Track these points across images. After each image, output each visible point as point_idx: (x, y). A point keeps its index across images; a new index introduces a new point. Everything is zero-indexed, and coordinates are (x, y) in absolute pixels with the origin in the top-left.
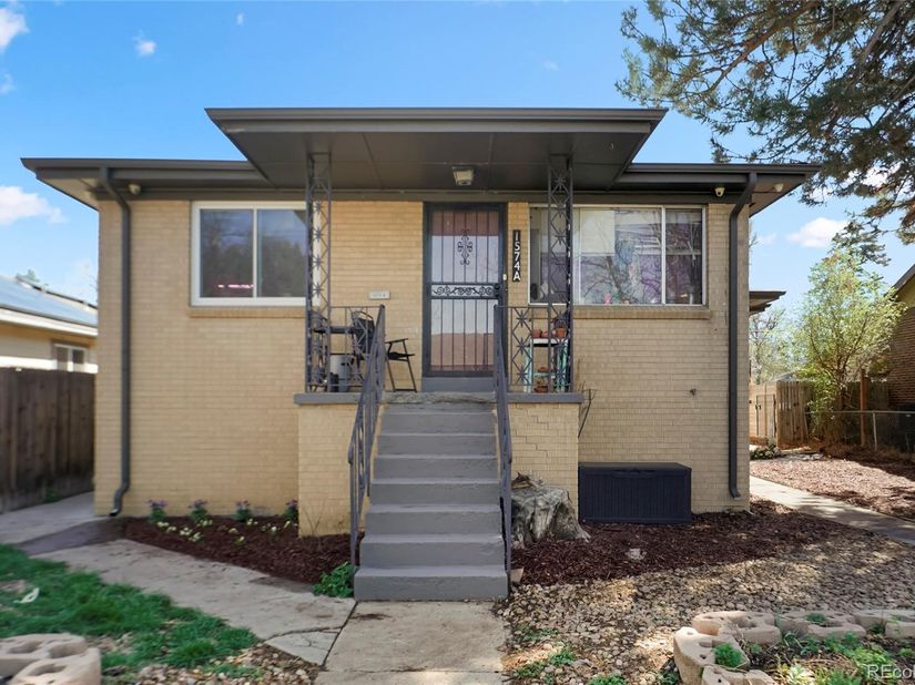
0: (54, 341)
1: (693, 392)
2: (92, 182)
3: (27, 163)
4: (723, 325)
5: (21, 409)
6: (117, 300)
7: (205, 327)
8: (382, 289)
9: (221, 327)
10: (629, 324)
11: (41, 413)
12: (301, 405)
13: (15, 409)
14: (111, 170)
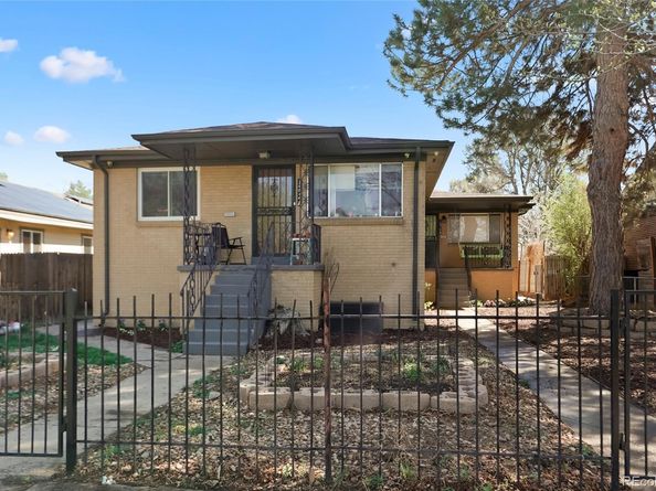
0: (83, 235)
1: (394, 264)
2: (90, 162)
3: (59, 154)
4: (410, 228)
5: (59, 274)
6: (103, 219)
7: (145, 232)
8: (231, 211)
9: (152, 232)
10: (360, 228)
11: (69, 275)
12: (182, 271)
13: (57, 273)
14: (97, 156)
